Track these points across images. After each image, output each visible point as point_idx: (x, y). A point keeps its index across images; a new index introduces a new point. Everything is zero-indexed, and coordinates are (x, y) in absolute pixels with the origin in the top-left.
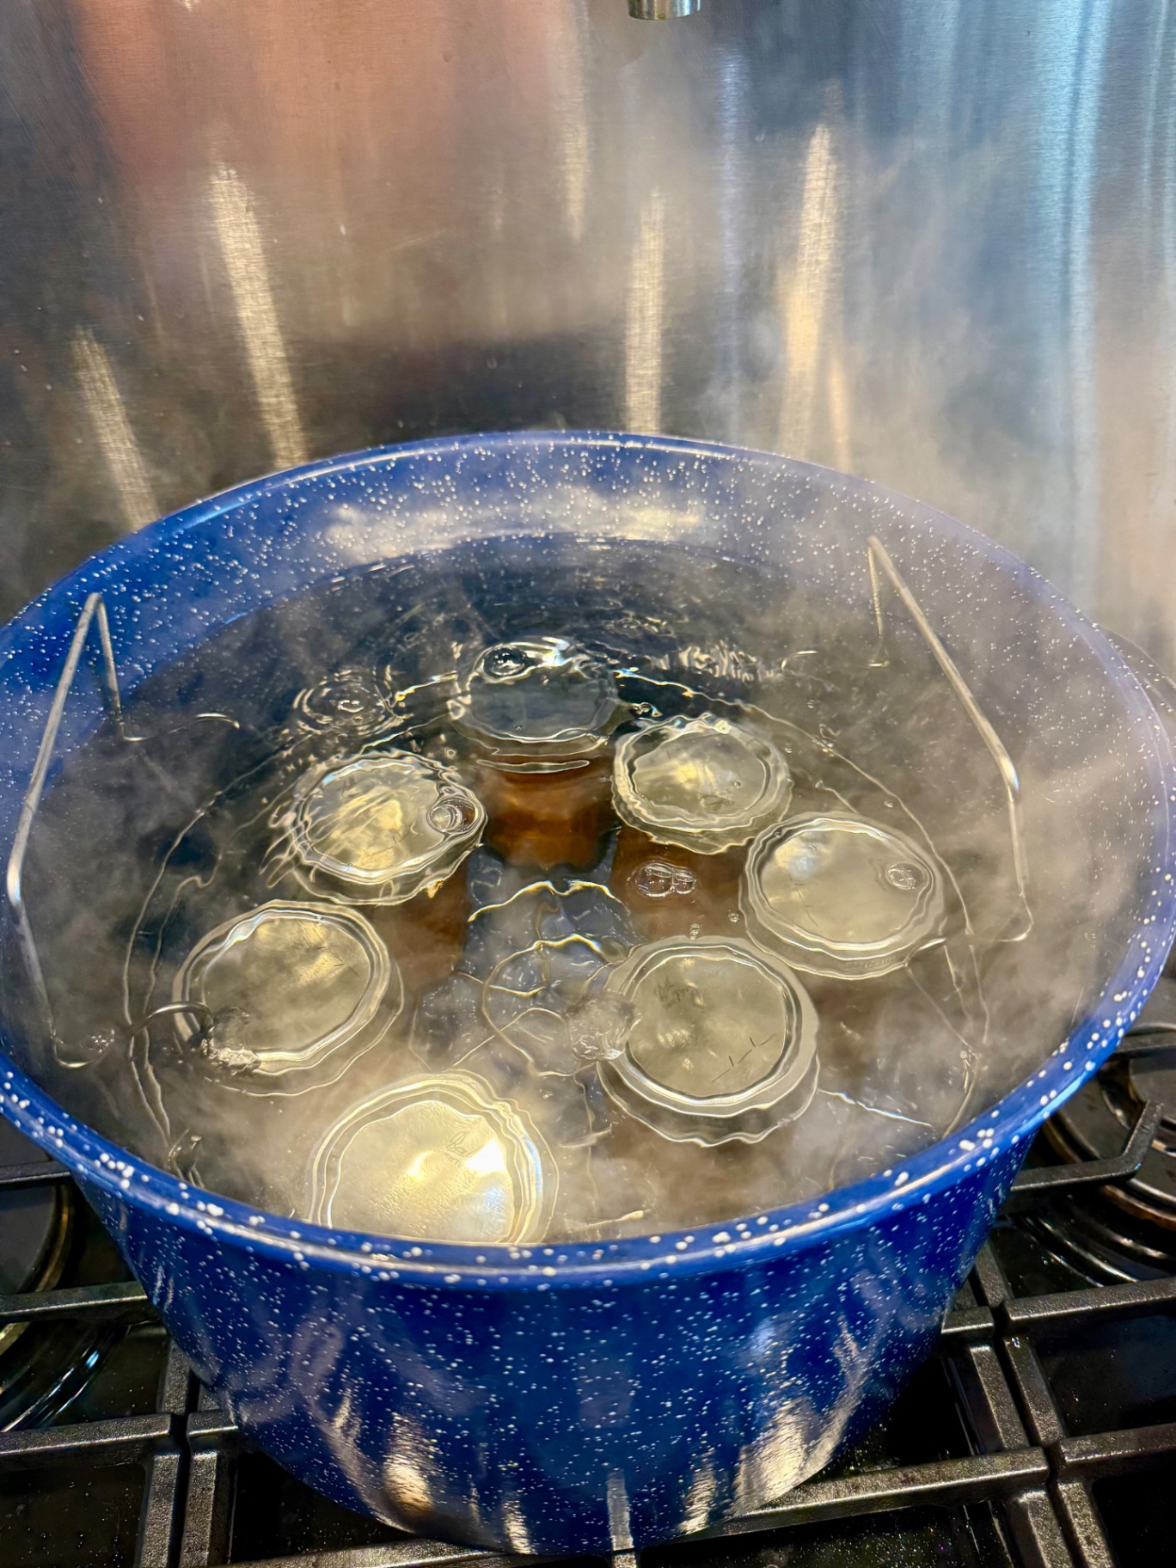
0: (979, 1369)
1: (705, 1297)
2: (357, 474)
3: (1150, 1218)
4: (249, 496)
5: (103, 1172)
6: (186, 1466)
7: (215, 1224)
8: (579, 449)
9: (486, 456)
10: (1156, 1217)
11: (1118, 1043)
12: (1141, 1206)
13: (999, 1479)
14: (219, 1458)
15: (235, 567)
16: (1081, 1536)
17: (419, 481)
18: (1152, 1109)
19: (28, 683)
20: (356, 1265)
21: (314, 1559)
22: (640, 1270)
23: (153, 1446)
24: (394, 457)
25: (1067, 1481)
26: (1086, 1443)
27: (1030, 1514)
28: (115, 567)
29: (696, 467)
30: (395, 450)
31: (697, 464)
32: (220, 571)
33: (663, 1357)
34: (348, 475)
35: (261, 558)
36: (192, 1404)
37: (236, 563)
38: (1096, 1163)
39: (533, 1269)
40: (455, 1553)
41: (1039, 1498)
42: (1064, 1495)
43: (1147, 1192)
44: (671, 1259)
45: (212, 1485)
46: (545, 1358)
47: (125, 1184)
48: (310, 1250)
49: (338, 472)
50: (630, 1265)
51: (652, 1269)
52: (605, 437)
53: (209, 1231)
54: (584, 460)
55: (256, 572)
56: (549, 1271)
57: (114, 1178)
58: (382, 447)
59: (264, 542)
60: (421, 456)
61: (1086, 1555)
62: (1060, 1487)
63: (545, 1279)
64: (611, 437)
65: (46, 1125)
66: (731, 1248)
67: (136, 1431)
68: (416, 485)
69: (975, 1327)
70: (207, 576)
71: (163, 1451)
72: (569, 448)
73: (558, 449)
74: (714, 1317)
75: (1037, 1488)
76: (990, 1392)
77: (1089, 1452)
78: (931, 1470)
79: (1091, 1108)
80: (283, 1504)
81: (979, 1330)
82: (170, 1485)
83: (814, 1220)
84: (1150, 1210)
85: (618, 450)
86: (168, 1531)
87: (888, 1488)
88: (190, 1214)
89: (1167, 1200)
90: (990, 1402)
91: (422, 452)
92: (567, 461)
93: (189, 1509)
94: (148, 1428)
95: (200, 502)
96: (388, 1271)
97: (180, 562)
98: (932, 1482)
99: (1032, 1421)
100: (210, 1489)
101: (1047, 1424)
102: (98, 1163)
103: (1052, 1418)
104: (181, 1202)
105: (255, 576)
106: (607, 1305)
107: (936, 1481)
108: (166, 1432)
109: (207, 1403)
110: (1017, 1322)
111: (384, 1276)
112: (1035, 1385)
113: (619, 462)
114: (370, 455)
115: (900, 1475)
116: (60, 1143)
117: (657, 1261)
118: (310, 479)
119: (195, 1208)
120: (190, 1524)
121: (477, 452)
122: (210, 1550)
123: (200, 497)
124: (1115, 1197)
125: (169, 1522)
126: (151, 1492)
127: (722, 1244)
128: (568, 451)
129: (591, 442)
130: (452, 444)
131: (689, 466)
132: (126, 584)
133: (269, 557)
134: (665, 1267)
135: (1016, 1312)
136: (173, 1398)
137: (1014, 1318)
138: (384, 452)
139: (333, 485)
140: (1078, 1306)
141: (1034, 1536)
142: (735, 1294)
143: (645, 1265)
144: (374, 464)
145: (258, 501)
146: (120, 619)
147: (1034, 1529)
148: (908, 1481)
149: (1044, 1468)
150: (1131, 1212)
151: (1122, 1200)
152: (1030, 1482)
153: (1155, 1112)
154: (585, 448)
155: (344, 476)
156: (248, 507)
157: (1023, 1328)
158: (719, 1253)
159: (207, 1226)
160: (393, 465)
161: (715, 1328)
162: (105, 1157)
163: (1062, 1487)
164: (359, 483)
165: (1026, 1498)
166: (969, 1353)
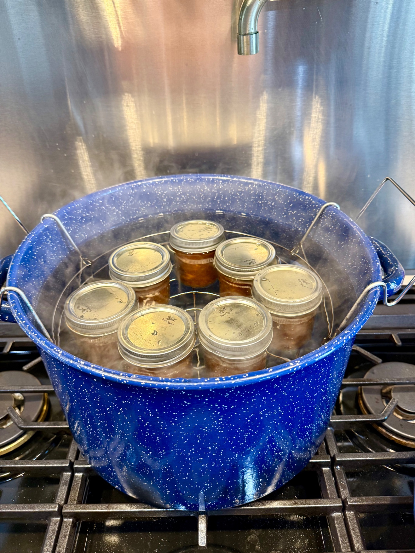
0: (325, 475)
1: (217, 405)
2: (152, 184)
3: (394, 439)
4: (120, 188)
5: (54, 352)
6: (72, 476)
7: (82, 366)
8: (219, 180)
9: (191, 181)
10: (396, 439)
11: (344, 344)
12: (391, 435)
13: (326, 507)
14: (83, 476)
15: (114, 209)
16: (351, 527)
17: (171, 187)
18: (393, 400)
19: (50, 235)
20: (118, 378)
21: (107, 505)
22: (194, 385)
23: (64, 469)
24: (164, 180)
25: (349, 510)
26: (356, 499)
27: (335, 520)
28: (79, 205)
29: (254, 187)
30: (164, 178)
31: (254, 186)
32: (110, 210)
33: (206, 428)
34: (150, 184)
35: (122, 207)
36: (77, 458)
37: (115, 208)
38: (372, 415)
39: (165, 383)
40: (150, 508)
41: (339, 515)
42: (347, 515)
43: (392, 430)
44: (203, 383)
45: (80, 483)
46: (172, 423)
47: (59, 355)
48: (106, 374)
49: (147, 183)
50: (191, 384)
51: (197, 385)
52: (227, 177)
53: (80, 368)
54: (221, 183)
55: (120, 211)
56: (169, 384)
57: (57, 353)
58: (161, 177)
59: (123, 202)
60: (172, 180)
61: (352, 534)
62: (346, 512)
63: (167, 386)
64: (229, 177)
65: (41, 340)
66: (219, 382)
67: (59, 463)
68: (170, 188)
69: (324, 461)
70: (105, 211)
71: (67, 471)
72: (216, 179)
73: (213, 179)
74: (220, 415)
75: (338, 512)
76: (327, 482)
77: (356, 501)
78: (304, 501)
79: (377, 402)
80: (102, 499)
81: (326, 462)
82: (67, 481)
83: (244, 378)
84: (394, 437)
85: (231, 180)
86: (65, 494)
87: (289, 505)
88: (76, 363)
89: (398, 433)
90: (327, 485)
91: (172, 178)
92: (215, 183)
93: (72, 488)
94: (62, 463)
95: (105, 189)
96: (126, 381)
97: (98, 206)
98: (303, 505)
99: (340, 492)
100: (79, 484)
101: (345, 493)
102: (53, 350)
103: (347, 491)
104: (73, 360)
105: (120, 212)
106: (188, 404)
107: (305, 505)
108: (67, 465)
109: (81, 458)
110: (339, 461)
111: (125, 382)
112: (343, 482)
113: (231, 184)
114: (156, 179)
115: (293, 502)
116: (44, 344)
117: (199, 383)
118: (138, 185)
119: (77, 361)
120: (72, 493)
121: (188, 179)
122: (77, 501)
123: (106, 187)
124: (382, 431)
125: (66, 492)
126: (61, 483)
127: (217, 381)
128: (216, 180)
129: (222, 178)
130: (181, 177)
131: (252, 186)
132: (81, 210)
133: (124, 207)
134: (201, 385)
135: (338, 457)
136: (71, 456)
137: (337, 459)
138: (161, 178)
139: (145, 187)
140: (359, 458)
141: (336, 526)
142: (226, 406)
143: (195, 384)
144: (158, 181)
145: (123, 190)
146: (79, 221)
147: (336, 524)
148: (295, 504)
149: (341, 505)
150: (387, 437)
151: (385, 433)
152: (336, 509)
153: (394, 401)
154: (221, 180)
155: (149, 184)
156: (119, 191)
157: (341, 463)
158: (216, 383)
159: (79, 366)
160: (163, 182)
161: (221, 419)
162: (55, 349)
163: (347, 512)
164: (153, 187)
165: (335, 514)
166: (322, 470)
